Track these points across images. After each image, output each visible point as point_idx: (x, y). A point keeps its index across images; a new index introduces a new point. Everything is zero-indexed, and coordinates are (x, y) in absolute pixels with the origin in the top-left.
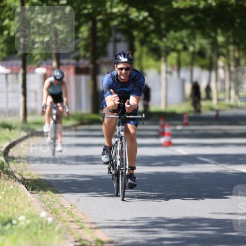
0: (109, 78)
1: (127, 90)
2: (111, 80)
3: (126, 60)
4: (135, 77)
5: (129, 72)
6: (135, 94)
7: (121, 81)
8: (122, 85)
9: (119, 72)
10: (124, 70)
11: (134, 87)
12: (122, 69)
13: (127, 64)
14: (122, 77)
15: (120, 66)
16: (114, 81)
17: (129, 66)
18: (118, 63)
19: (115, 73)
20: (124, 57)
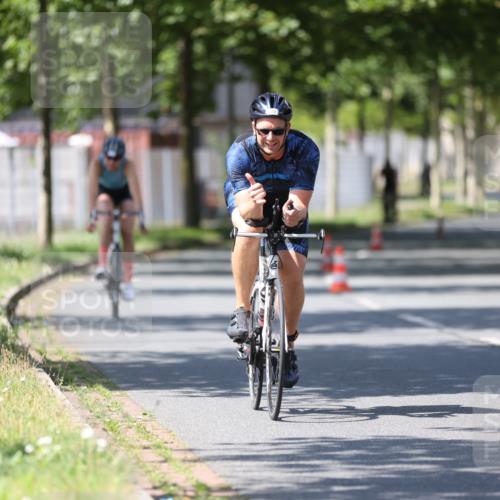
0: (240, 151)
1: (281, 177)
2: (245, 156)
3: (275, 112)
4: (297, 148)
5: (281, 139)
6: (300, 186)
7: (268, 158)
8: (270, 166)
9: (259, 137)
10: (270, 133)
11: (297, 170)
12: (266, 131)
13: (276, 120)
14: (267, 150)
15: (263, 124)
16: (251, 159)
17: (281, 124)
18: (257, 119)
19: (251, 140)
20: (272, 106)
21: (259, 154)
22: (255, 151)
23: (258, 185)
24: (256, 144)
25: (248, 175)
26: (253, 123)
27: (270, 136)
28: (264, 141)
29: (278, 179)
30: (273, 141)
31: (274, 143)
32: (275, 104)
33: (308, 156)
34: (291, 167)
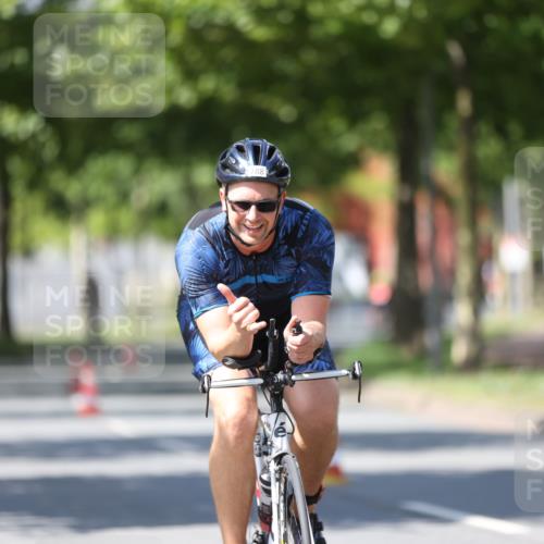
0: (200, 244)
1: (271, 279)
2: (209, 252)
3: (261, 171)
4: (296, 228)
5: (270, 218)
6: (309, 290)
7: (246, 251)
8: (251, 263)
9: (233, 216)
10: (253, 207)
11: (298, 267)
12: (245, 205)
13: (264, 186)
14: (246, 237)
15: (240, 193)
16: (219, 256)
17: (270, 193)
18: (230, 183)
19: (217, 221)
20: (256, 162)
21: (230, 246)
22: (224, 240)
23: (243, 300)
24: (227, 225)
25: (221, 287)
26: (222, 190)
27: (251, 214)
28: (240, 222)
30: (256, 221)
31: (259, 225)
32: (262, 160)
33: (315, 240)
34: (287, 263)
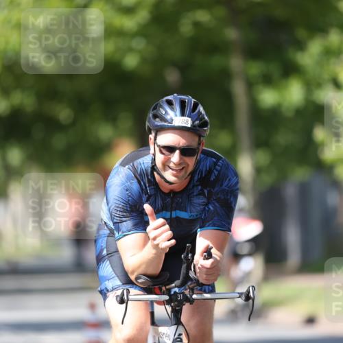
0: (128, 178)
1: (184, 215)
3: (186, 122)
5: (191, 162)
6: (214, 225)
7: (166, 188)
8: (168, 200)
9: (160, 158)
10: (177, 152)
11: (207, 205)
12: (171, 149)
13: (186, 134)
14: (169, 175)
15: (167, 139)
16: (143, 190)
17: (194, 142)
18: (160, 130)
19: (146, 161)
20: (183, 114)
21: (153, 183)
23: (161, 220)
24: (154, 168)
26: (151, 136)
27: (176, 157)
29: (177, 218)
30: (178, 164)
31: (181, 167)
32: (187, 111)
33: (225, 184)
34: (199, 201)
